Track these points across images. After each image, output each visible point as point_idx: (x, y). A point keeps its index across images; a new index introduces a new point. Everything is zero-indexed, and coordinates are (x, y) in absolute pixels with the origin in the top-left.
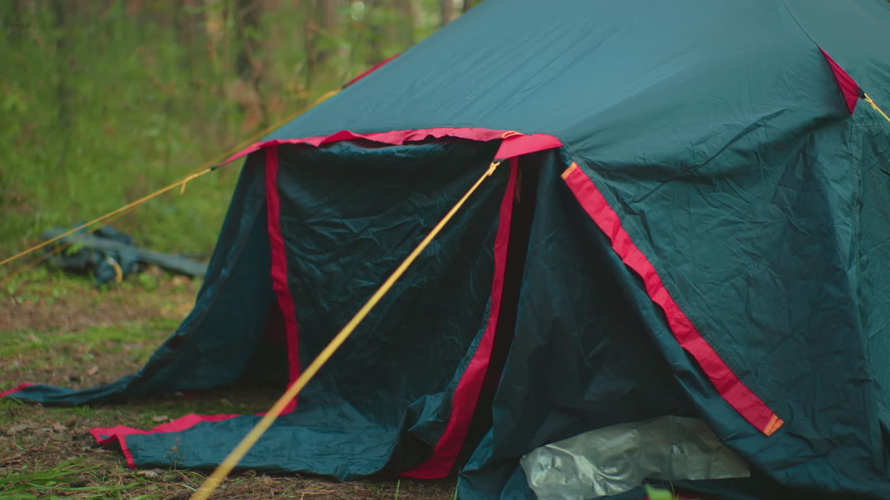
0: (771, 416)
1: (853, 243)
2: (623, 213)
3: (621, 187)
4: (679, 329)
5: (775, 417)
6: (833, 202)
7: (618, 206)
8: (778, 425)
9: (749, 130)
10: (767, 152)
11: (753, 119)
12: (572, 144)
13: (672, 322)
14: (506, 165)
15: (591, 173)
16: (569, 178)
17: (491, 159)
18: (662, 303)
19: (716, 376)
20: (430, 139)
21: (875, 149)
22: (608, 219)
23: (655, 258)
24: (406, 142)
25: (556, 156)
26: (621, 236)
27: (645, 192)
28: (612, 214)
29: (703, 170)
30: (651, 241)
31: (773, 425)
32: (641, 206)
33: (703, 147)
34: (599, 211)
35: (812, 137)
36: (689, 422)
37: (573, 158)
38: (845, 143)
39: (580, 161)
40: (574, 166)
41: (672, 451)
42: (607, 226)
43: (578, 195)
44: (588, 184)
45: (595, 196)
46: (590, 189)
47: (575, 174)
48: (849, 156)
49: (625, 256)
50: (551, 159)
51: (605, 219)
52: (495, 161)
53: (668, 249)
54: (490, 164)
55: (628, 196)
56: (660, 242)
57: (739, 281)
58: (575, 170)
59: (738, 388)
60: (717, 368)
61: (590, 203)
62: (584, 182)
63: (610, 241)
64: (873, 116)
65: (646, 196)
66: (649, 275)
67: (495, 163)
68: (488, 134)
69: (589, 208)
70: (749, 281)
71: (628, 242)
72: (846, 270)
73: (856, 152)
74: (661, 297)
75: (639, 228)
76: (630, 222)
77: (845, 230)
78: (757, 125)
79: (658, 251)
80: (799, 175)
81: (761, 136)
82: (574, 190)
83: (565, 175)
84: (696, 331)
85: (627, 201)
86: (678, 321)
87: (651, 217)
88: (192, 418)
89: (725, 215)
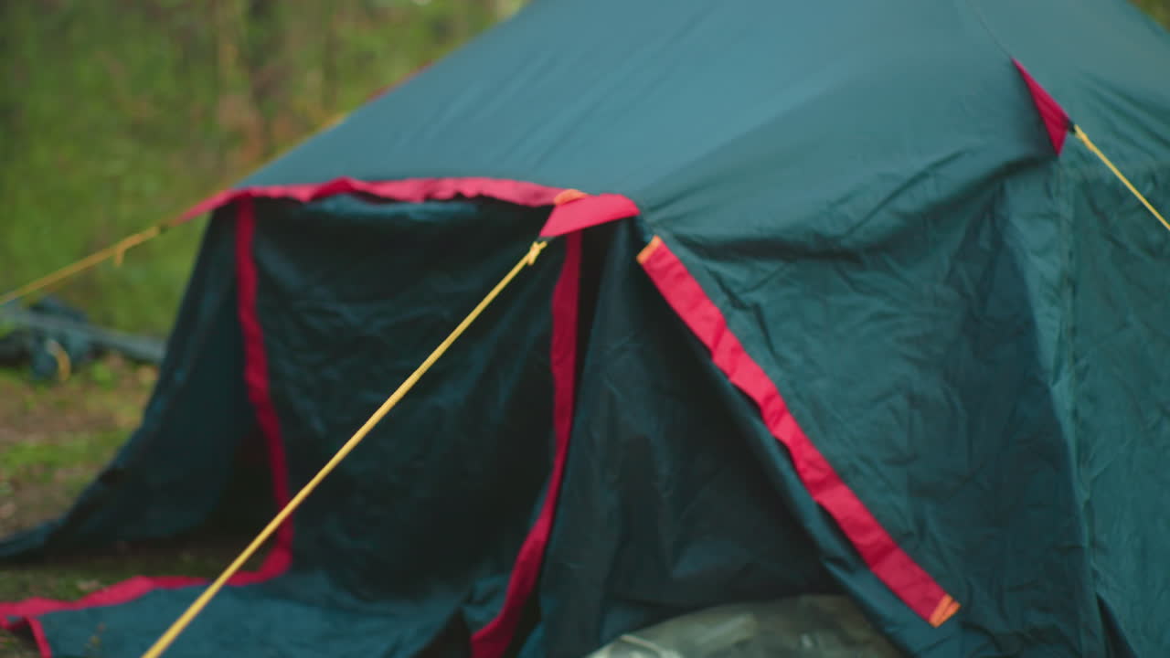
0: (941, 596)
1: (1061, 342)
2: (729, 308)
3: (729, 271)
4: (811, 475)
5: (946, 600)
6: (1034, 285)
7: (723, 298)
8: (952, 610)
9: (913, 182)
10: (939, 214)
11: (918, 164)
12: (654, 209)
13: (801, 465)
14: (556, 244)
15: (681, 252)
16: (649, 262)
17: (534, 236)
18: (787, 438)
19: (864, 540)
20: (459, 196)
21: (1092, 203)
22: (708, 319)
23: (776, 373)
24: (429, 198)
25: (630, 229)
26: (728, 341)
27: (761, 277)
28: (713, 311)
29: (846, 243)
30: (771, 348)
31: (945, 610)
32: (758, 297)
33: (846, 209)
34: (694, 306)
35: (1002, 189)
36: (826, 603)
37: (655, 230)
38: (1050, 196)
39: (666, 234)
40: (655, 242)
41: (800, 644)
42: (705, 331)
43: (663, 285)
44: (678, 269)
45: (688, 286)
46: (680, 276)
47: (658, 255)
48: (1054, 216)
49: (734, 370)
50: (623, 235)
51: (701, 319)
52: (540, 239)
53: (796, 359)
54: (531, 244)
55: (736, 283)
56: (785, 350)
57: (900, 402)
58: (658, 249)
59: (895, 558)
60: (865, 529)
61: (679, 297)
62: (671, 266)
63: (710, 353)
64: (1089, 159)
65: (764, 282)
66: (769, 398)
67: (539, 242)
68: (538, 195)
69: (679, 305)
70: (913, 400)
71: (736, 351)
72: (1050, 384)
73: (1066, 210)
74: (786, 430)
75: (753, 329)
76: (741, 323)
77: (1049, 322)
78: (922, 176)
79: (780, 360)
80: (984, 243)
81: (930, 192)
82: (655, 278)
83: (643, 256)
84: (836, 477)
85: (735, 290)
86: (811, 463)
87: (769, 314)
88: (139, 584)
89: (878, 305)
